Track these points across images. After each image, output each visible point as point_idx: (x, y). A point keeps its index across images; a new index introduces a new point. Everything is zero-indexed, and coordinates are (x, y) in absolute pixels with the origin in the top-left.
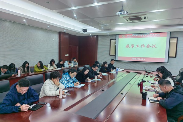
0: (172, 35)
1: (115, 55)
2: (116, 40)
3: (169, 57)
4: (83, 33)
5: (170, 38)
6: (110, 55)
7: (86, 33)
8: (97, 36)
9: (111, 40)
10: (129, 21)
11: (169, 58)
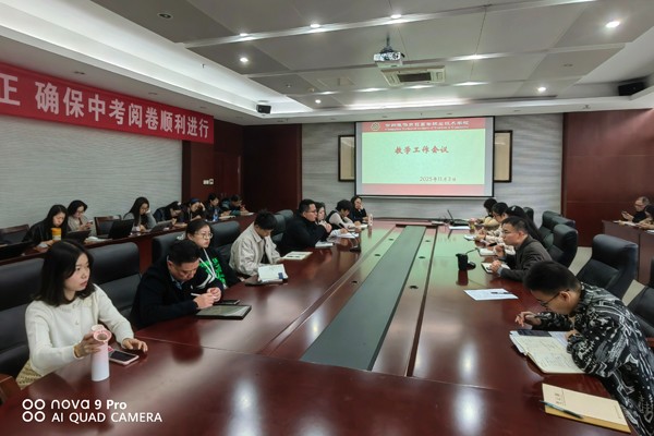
0: (498, 126)
1: (354, 181)
2: (354, 136)
3: (494, 182)
4: (260, 115)
5: (495, 132)
6: (340, 180)
7: (267, 116)
8: (300, 125)
9: (340, 137)
10: (397, 83)
11: (496, 184)
